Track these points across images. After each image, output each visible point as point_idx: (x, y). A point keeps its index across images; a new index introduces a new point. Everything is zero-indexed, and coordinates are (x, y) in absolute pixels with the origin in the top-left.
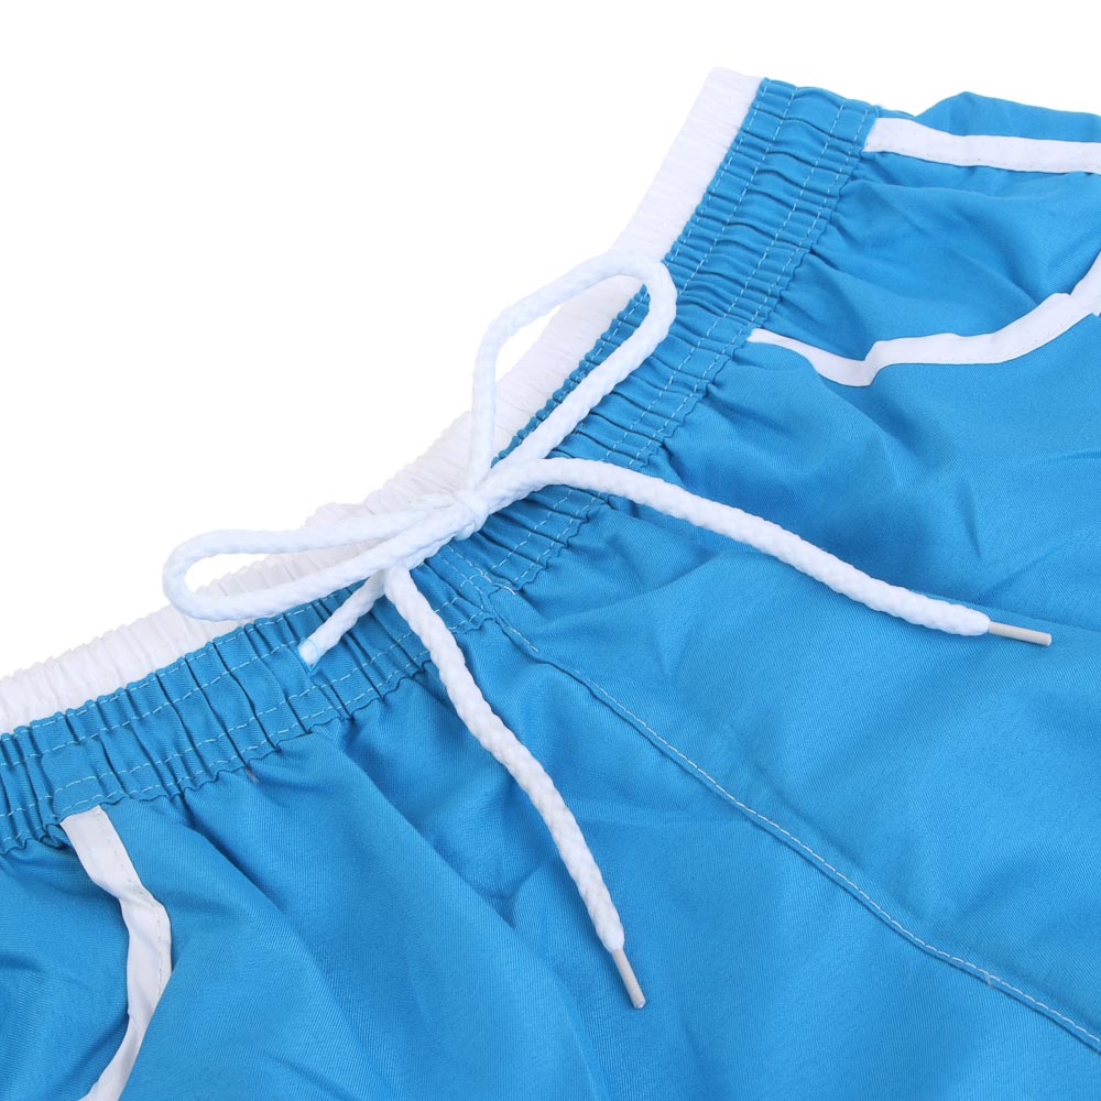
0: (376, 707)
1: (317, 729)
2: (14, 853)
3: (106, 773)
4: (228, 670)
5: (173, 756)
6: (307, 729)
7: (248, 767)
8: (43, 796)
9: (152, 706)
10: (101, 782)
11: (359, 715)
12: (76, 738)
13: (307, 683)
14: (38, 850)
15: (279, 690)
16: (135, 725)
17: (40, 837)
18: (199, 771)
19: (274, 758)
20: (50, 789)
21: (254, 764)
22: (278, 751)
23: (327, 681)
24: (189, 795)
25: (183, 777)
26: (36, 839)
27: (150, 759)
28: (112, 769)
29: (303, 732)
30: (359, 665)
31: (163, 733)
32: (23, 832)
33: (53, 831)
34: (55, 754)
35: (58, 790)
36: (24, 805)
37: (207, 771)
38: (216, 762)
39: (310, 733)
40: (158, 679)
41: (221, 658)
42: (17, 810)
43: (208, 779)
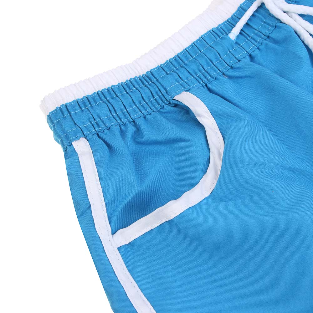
0: (257, 51)
1: (242, 59)
2: (161, 110)
3: (181, 82)
4: (208, 45)
5: (199, 74)
6: (239, 60)
7: (224, 74)
8: (164, 92)
9: (187, 59)
10: (181, 84)
11: (252, 54)
12: (166, 73)
13: (234, 46)
14: (168, 108)
15: (226, 49)
16: (184, 66)
17: (167, 104)
18: (209, 77)
19: (231, 70)
20: (165, 89)
21: (225, 73)
22: (232, 68)
23: (239, 45)
24: (208, 85)
25: (204, 80)
26: (166, 105)
27: (193, 76)
28: (182, 80)
29: (238, 61)
30: (247, 39)
31: (194, 67)
32: (161, 103)
33: (172, 101)
34: (162, 78)
35: (168, 89)
36: (158, 95)
37: (212, 77)
38: (213, 74)
39: (240, 61)
40: (186, 50)
41: (205, 41)
42: (156, 97)
43: (213, 79)
